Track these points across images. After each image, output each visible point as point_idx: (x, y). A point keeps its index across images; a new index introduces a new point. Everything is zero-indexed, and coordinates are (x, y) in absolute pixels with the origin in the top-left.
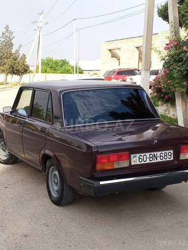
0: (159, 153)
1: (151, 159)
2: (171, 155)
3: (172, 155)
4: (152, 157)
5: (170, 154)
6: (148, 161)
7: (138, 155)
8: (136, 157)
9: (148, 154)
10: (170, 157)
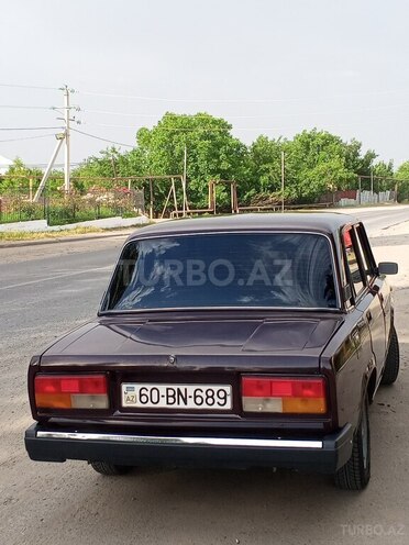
0: (191, 389)
1: (171, 400)
2: (225, 398)
3: (229, 399)
4: (173, 396)
5: (222, 394)
6: (163, 404)
7: (137, 387)
8: (133, 389)
9: (162, 388)
10: (222, 402)
